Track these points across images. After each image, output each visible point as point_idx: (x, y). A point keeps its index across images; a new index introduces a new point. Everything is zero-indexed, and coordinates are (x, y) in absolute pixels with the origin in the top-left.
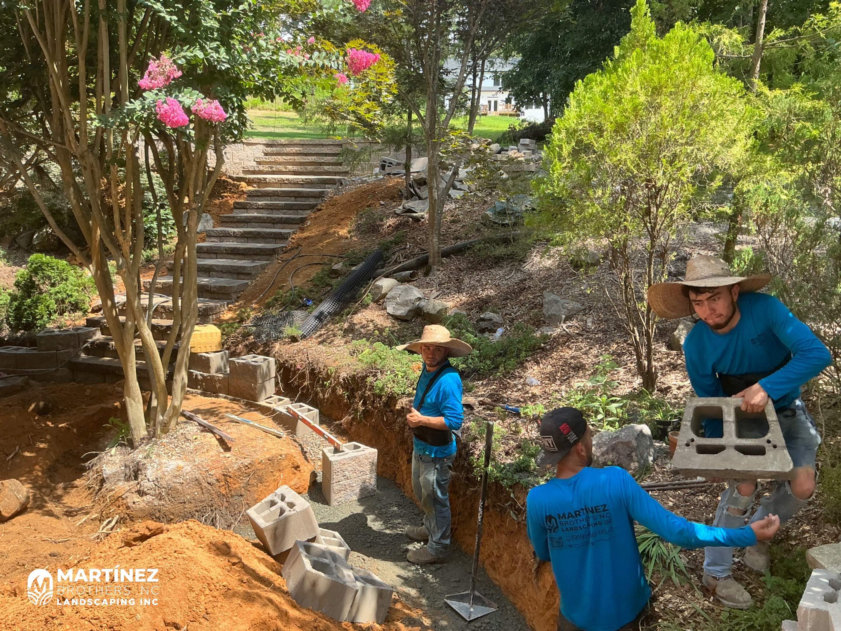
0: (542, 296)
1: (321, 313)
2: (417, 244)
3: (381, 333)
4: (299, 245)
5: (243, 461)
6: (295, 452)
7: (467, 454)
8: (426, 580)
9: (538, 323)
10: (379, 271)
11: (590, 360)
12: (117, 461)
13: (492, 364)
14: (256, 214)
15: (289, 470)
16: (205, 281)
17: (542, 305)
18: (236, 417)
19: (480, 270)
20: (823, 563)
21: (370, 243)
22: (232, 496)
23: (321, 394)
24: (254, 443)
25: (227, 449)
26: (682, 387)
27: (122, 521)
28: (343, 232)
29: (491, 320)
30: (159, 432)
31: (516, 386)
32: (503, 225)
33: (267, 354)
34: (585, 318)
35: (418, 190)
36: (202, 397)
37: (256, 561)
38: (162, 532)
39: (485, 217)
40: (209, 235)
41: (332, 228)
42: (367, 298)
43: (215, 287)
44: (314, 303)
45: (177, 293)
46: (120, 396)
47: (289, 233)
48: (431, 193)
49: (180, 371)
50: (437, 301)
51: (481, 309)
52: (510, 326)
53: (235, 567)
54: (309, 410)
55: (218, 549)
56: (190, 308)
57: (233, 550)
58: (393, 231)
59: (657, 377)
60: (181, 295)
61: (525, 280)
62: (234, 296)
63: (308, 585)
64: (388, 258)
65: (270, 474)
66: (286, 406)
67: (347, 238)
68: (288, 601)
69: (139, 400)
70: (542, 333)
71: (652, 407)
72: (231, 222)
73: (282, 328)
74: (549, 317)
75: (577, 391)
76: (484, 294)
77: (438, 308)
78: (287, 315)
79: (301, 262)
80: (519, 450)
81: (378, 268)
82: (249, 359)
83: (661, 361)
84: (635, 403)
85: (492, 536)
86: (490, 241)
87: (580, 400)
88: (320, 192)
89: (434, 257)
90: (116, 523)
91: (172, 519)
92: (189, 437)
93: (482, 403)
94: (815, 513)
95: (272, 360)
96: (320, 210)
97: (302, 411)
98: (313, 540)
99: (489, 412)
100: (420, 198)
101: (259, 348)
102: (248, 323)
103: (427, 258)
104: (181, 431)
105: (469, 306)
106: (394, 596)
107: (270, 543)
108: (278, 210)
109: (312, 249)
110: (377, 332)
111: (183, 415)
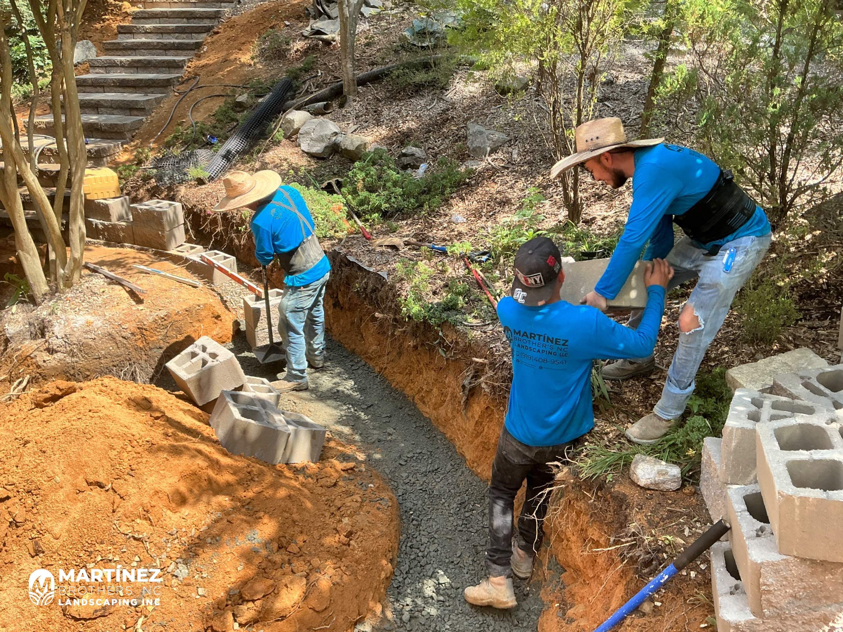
0: (466, 127)
1: (229, 152)
2: (329, 71)
3: (296, 173)
4: (196, 74)
5: (158, 312)
6: (214, 301)
7: (394, 296)
8: (358, 418)
9: (463, 157)
10: (290, 102)
11: (515, 194)
12: (20, 319)
13: (417, 202)
14: (144, 40)
15: (209, 320)
16: (93, 118)
17: (466, 137)
18: (145, 268)
19: (399, 100)
20: (742, 382)
21: (276, 71)
22: (151, 349)
23: (236, 241)
24: (168, 294)
25: (139, 301)
26: (606, 217)
27: (33, 381)
28: (245, 58)
29: (413, 155)
30: (62, 287)
31: (441, 224)
32: (422, 47)
33: (173, 199)
34: (510, 149)
35: (326, 8)
36: (106, 248)
37: (181, 412)
38: (74, 391)
39: (403, 38)
40: (93, 65)
41: (232, 54)
42: (278, 134)
43: (106, 125)
44: (220, 141)
45: (61, 132)
46: (13, 250)
47: (184, 61)
48: (341, 9)
49: (75, 220)
50: (355, 136)
51: (402, 144)
52: (433, 161)
53: (158, 421)
54: (225, 258)
55: (138, 404)
56: (77, 148)
57: (154, 404)
58: (302, 57)
59: (582, 208)
60: (65, 136)
61: (448, 110)
62: (129, 135)
63: (238, 432)
64: (298, 87)
65: (190, 325)
66: (200, 254)
67: (250, 65)
68: (218, 449)
69: (34, 254)
70: (467, 167)
71: (578, 239)
72: (117, 50)
73: (186, 170)
74: (474, 150)
75: (503, 226)
76: (404, 127)
77: (357, 143)
78: (191, 155)
79: (199, 94)
80: (447, 289)
81: (288, 100)
82: (152, 204)
83: (586, 192)
84: (561, 236)
85: (421, 373)
86: (409, 66)
87: (507, 236)
88: (215, 12)
89: (349, 86)
90: (28, 382)
91: (88, 376)
92: (96, 290)
93: (407, 244)
94: (733, 334)
95: (178, 205)
96: (217, 33)
97: (218, 259)
98: (240, 388)
99: (415, 252)
100: (330, 18)
101: (162, 192)
102: (148, 165)
103: (341, 86)
104: (87, 285)
105: (390, 141)
106: (328, 435)
107: (195, 395)
108: (169, 33)
109: (211, 78)
110: (292, 171)
111: (86, 267)
